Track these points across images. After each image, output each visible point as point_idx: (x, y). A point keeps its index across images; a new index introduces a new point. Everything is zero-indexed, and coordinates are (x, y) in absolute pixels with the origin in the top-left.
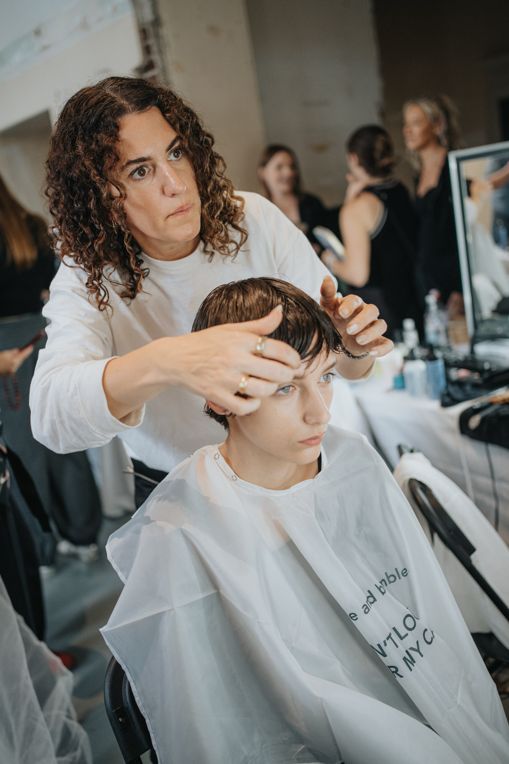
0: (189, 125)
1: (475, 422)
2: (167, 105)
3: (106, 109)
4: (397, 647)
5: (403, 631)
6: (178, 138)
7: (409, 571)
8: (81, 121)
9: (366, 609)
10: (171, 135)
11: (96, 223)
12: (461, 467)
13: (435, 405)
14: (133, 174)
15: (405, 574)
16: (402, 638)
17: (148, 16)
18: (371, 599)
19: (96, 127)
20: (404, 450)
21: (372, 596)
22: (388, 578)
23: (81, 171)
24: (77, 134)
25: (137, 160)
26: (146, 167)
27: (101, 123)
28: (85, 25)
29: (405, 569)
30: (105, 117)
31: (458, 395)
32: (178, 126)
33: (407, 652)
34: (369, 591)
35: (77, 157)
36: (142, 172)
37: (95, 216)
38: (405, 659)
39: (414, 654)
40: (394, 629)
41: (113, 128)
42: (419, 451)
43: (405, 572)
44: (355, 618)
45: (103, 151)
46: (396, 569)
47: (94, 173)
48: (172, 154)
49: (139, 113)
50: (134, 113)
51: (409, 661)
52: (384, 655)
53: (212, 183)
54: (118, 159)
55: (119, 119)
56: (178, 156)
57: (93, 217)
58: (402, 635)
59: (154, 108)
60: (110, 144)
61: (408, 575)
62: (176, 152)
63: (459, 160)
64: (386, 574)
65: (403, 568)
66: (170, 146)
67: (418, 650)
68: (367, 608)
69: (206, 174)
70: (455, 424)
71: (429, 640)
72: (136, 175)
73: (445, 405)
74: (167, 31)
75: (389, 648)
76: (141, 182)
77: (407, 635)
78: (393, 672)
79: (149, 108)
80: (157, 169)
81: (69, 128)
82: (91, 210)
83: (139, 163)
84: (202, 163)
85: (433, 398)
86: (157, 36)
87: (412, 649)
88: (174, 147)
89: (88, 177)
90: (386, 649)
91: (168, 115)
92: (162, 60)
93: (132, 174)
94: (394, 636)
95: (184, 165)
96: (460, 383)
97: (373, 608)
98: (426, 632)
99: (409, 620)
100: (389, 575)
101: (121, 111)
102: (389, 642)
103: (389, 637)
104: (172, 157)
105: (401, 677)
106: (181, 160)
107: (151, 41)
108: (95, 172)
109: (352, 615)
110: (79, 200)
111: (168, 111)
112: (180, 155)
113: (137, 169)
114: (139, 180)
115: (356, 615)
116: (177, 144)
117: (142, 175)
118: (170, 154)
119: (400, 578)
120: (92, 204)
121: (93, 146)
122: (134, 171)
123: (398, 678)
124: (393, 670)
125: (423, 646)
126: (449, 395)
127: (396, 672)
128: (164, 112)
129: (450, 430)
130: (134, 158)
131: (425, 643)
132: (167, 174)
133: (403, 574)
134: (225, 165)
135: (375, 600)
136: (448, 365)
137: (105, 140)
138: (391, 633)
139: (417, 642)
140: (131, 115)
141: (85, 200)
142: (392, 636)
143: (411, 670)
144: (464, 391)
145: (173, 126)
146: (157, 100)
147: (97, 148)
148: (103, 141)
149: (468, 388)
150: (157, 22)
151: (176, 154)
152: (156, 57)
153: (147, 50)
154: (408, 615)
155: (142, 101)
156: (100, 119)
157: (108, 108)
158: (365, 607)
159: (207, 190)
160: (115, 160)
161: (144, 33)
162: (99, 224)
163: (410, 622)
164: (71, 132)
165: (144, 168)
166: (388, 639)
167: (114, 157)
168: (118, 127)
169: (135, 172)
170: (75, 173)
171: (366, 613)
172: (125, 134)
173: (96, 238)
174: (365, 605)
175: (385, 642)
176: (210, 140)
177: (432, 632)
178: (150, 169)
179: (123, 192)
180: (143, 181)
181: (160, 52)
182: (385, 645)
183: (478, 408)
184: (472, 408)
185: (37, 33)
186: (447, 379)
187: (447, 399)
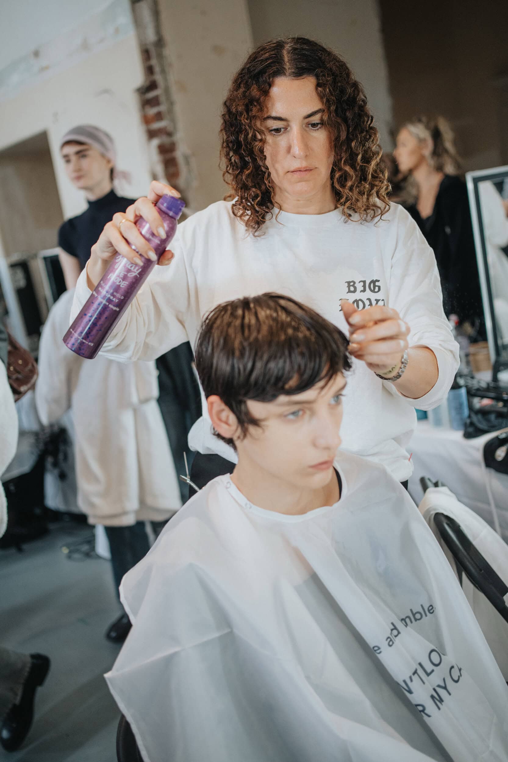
1: (500, 454)
4: (424, 683)
5: (429, 667)
6: (321, 111)
7: (435, 608)
9: (390, 642)
12: (489, 504)
13: (458, 435)
15: (431, 611)
16: (428, 674)
17: (151, 36)
18: (395, 632)
20: (429, 483)
21: (395, 628)
22: (414, 615)
28: (85, 46)
29: (431, 606)
31: (482, 425)
33: (434, 690)
34: (393, 624)
38: (432, 697)
39: (442, 692)
40: (420, 664)
42: (443, 485)
43: (431, 609)
44: (378, 651)
46: (422, 606)
51: (437, 700)
52: (410, 692)
58: (429, 671)
61: (434, 612)
63: (476, 181)
64: (411, 610)
65: (430, 605)
67: (445, 688)
68: (391, 640)
70: (479, 455)
71: (456, 679)
73: (468, 435)
74: (169, 52)
75: (415, 685)
77: (433, 671)
78: (420, 711)
85: (457, 429)
86: (160, 56)
87: (439, 686)
90: (412, 686)
92: (166, 80)
94: (420, 671)
96: (484, 412)
97: (397, 641)
98: (453, 670)
99: (434, 655)
100: (414, 612)
102: (415, 678)
103: (415, 672)
105: (429, 716)
107: (154, 62)
109: (376, 648)
115: (379, 648)
119: (426, 616)
123: (425, 718)
124: (420, 708)
125: (450, 684)
126: (472, 424)
127: (423, 711)
129: (474, 462)
131: (453, 682)
133: (429, 611)
135: (399, 633)
136: (471, 394)
138: (418, 669)
139: (444, 679)
142: (419, 672)
143: (439, 708)
144: (488, 421)
149: (493, 417)
150: (160, 43)
152: (158, 77)
153: (150, 70)
154: (433, 651)
158: (389, 640)
161: (146, 54)
163: (435, 658)
166: (414, 674)
171: (390, 646)
174: (389, 638)
175: (411, 678)
177: (460, 670)
181: (163, 71)
182: (411, 680)
183: (505, 437)
184: (497, 438)
185: (36, 54)
186: (471, 407)
187: (471, 430)
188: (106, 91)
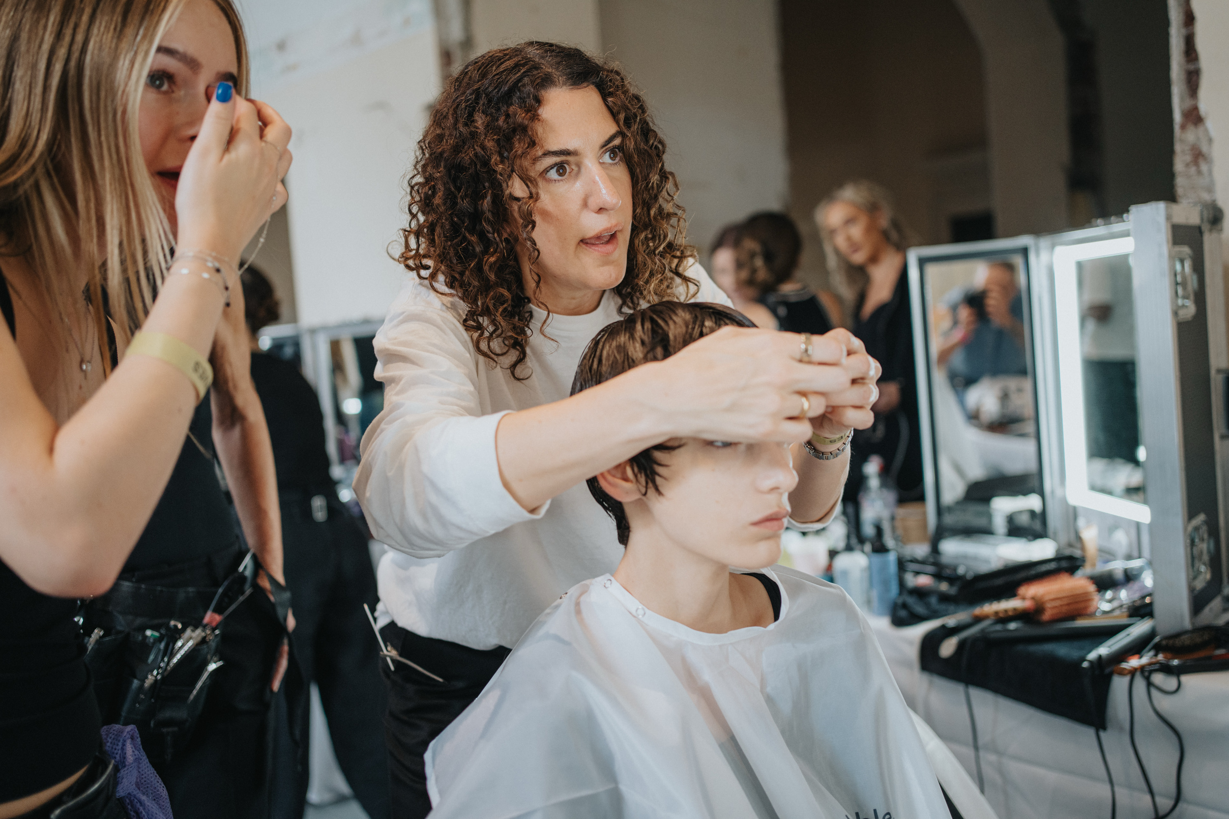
0: (638, 118)
1: (948, 648)
2: (611, 87)
3: (525, 76)
6: (620, 133)
8: (487, 88)
10: (611, 128)
11: (488, 232)
13: (883, 622)
14: (548, 172)
17: (457, 34)
19: (507, 98)
23: (476, 155)
24: (478, 103)
25: (558, 151)
26: (568, 164)
27: (516, 93)
28: (357, 40)
29: (888, 814)
30: (524, 85)
31: (920, 609)
32: (622, 116)
35: (474, 135)
36: (561, 171)
37: (488, 221)
41: (533, 102)
45: (514, 130)
46: (875, 811)
47: (496, 159)
48: (608, 153)
49: (573, 88)
50: (564, 87)
53: (657, 206)
54: (533, 144)
55: (543, 92)
56: (614, 158)
57: (485, 222)
59: (592, 86)
60: (526, 122)
62: (613, 152)
63: (923, 262)
65: (886, 812)
66: (606, 142)
69: (651, 191)
70: (913, 653)
72: (553, 174)
73: (899, 622)
76: (557, 184)
79: (585, 85)
80: (583, 170)
81: (467, 95)
82: (483, 213)
83: (559, 157)
84: (648, 174)
85: (880, 614)
88: (611, 145)
89: (486, 163)
91: (610, 99)
93: (546, 170)
95: (621, 173)
96: (920, 593)
101: (547, 81)
104: (607, 158)
106: (618, 164)
108: (498, 159)
110: (466, 196)
111: (611, 94)
112: (618, 159)
113: (556, 164)
114: (555, 180)
116: (617, 142)
117: (560, 175)
118: (605, 152)
120: (486, 203)
121: (501, 122)
122: (552, 167)
126: (905, 606)
128: (604, 95)
129: (905, 663)
130: (554, 148)
132: (597, 178)
134: (676, 185)
136: (902, 565)
137: (521, 117)
140: (560, 90)
141: (476, 197)
144: (928, 605)
145: (614, 115)
146: (598, 78)
147: (505, 126)
148: (517, 116)
149: (933, 600)
150: (468, 43)
151: (612, 155)
155: (579, 74)
156: (515, 87)
157: (528, 75)
159: (649, 214)
160: (529, 144)
161: (447, 57)
162: (493, 234)
164: (468, 100)
165: (565, 165)
167: (527, 140)
168: (539, 101)
169: (551, 169)
170: (467, 156)
172: (545, 112)
173: (485, 251)
176: (660, 146)
178: (573, 170)
179: (534, 191)
180: (561, 183)
183: (954, 626)
184: (943, 627)
185: (281, 46)
186: (902, 584)
187: (903, 613)
188: (381, 105)
